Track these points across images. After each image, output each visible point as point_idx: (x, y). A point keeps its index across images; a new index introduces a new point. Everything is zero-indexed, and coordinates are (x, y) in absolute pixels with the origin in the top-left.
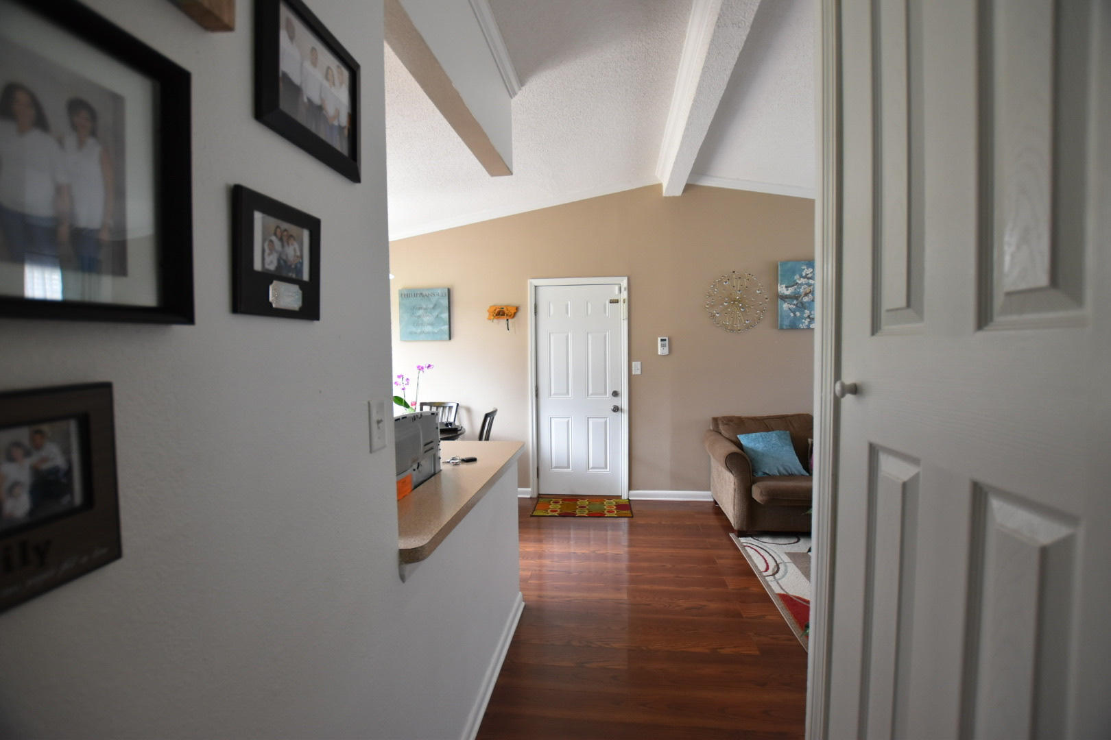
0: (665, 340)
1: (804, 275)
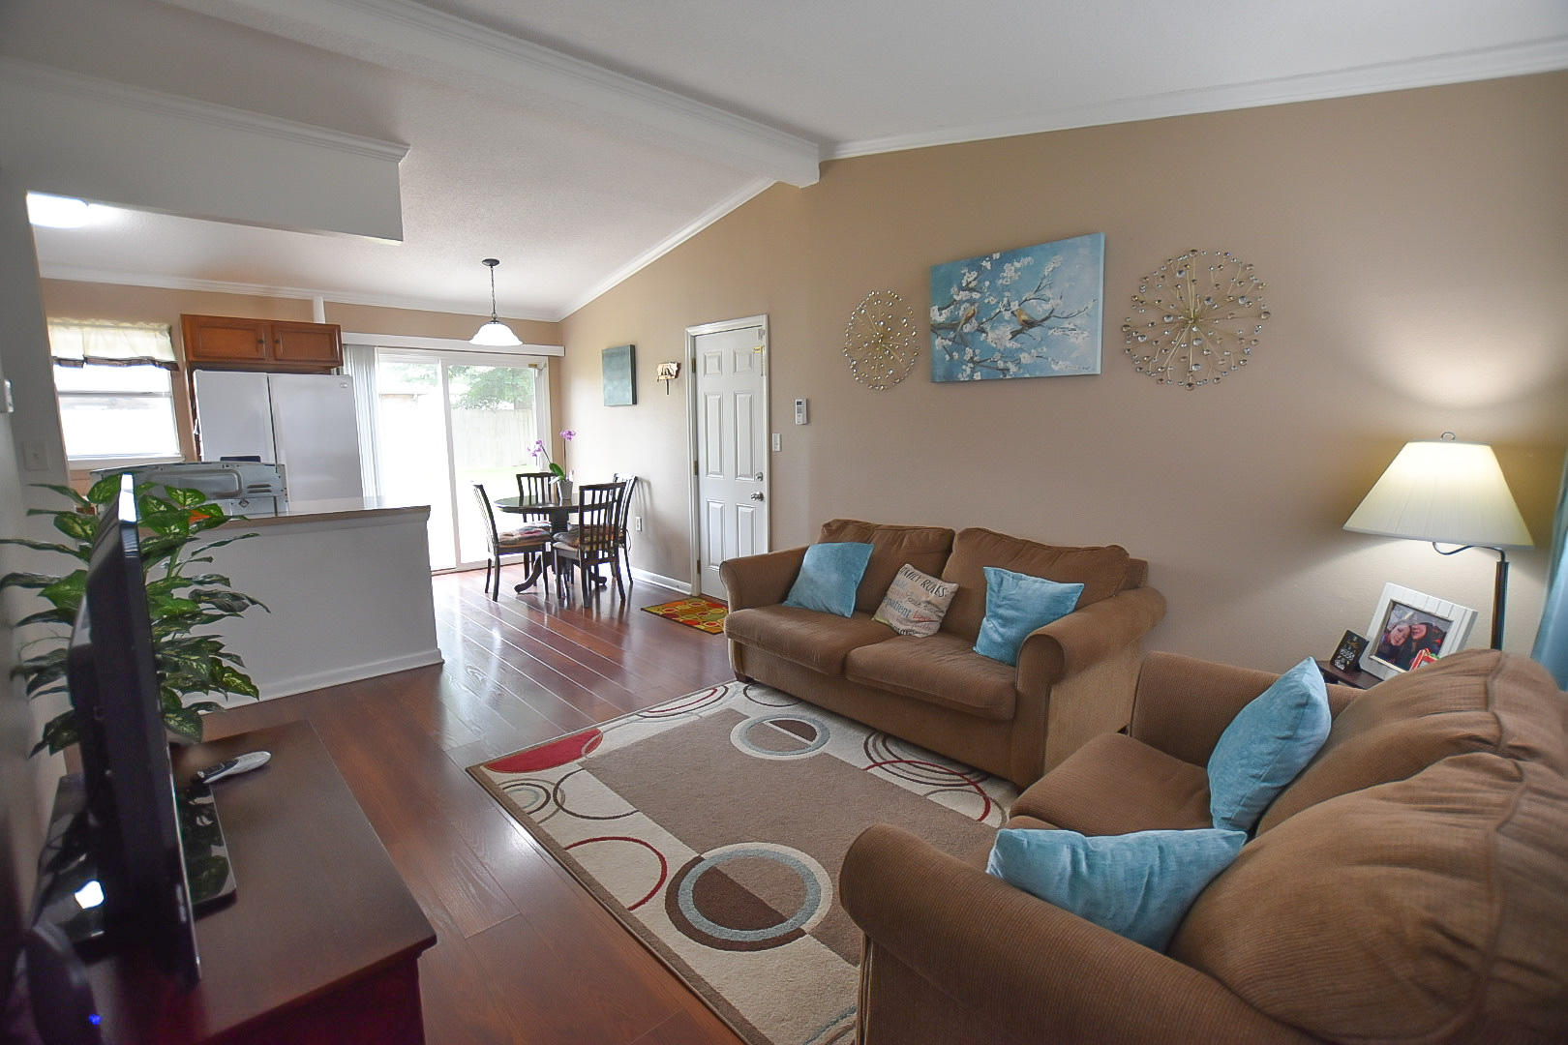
0: (801, 403)
1: (964, 285)
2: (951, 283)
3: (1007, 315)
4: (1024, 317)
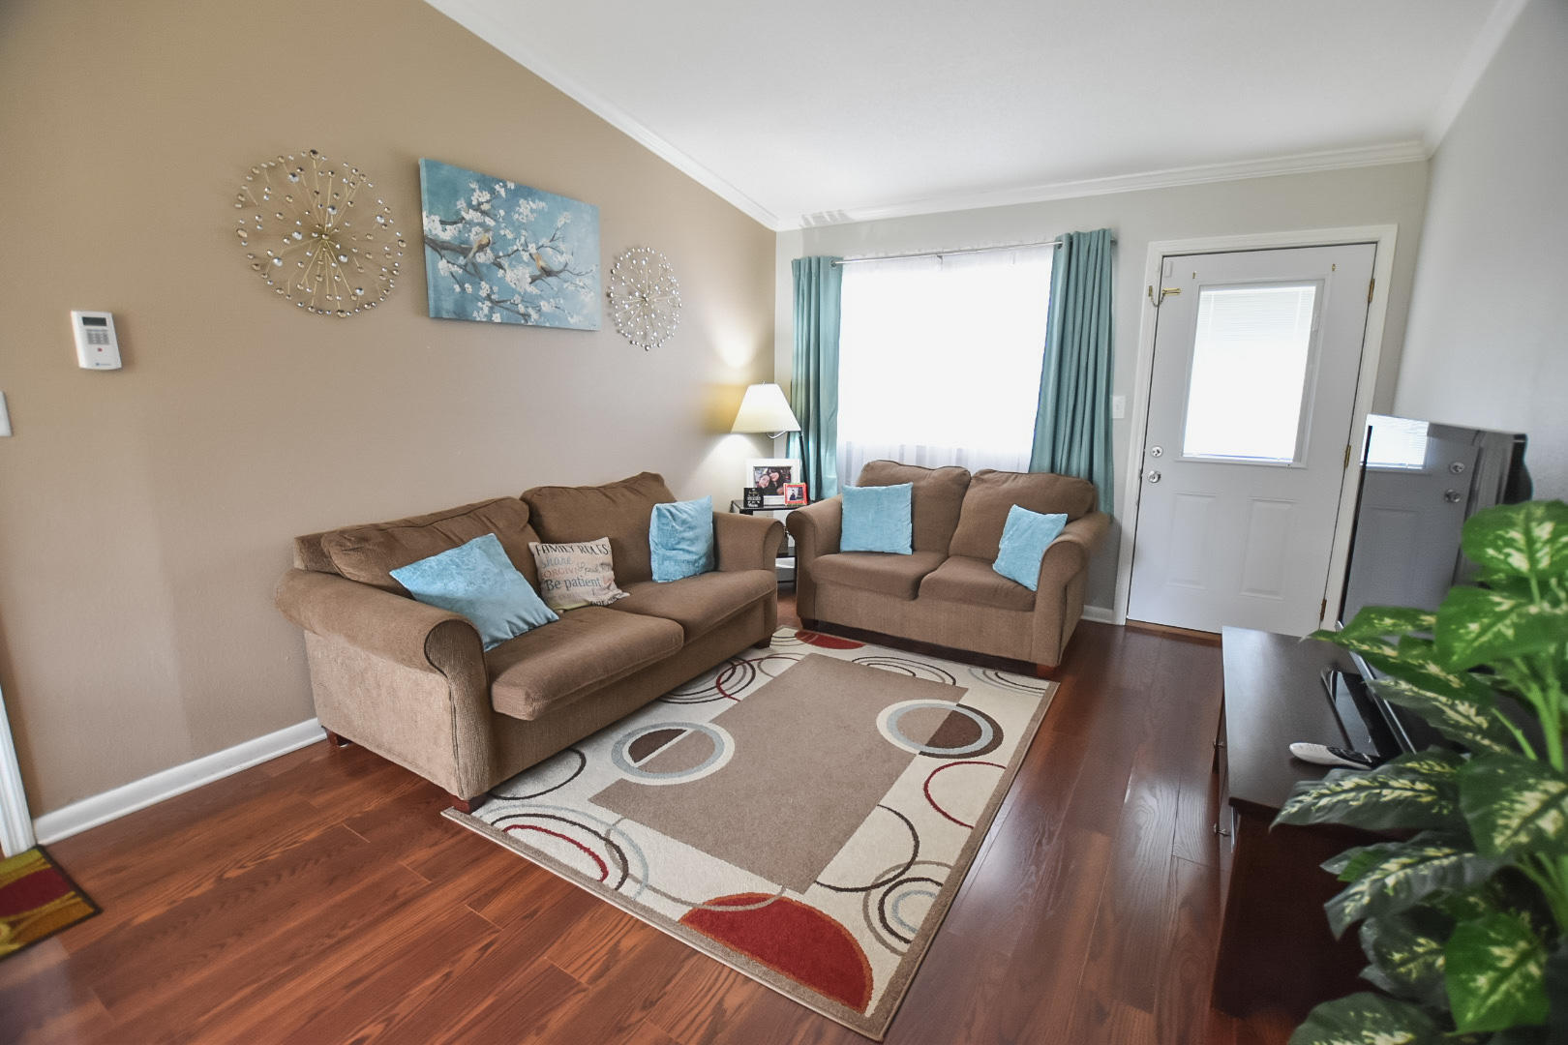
0: (102, 322)
1: (474, 203)
2: (455, 194)
3: (525, 256)
4: (542, 263)
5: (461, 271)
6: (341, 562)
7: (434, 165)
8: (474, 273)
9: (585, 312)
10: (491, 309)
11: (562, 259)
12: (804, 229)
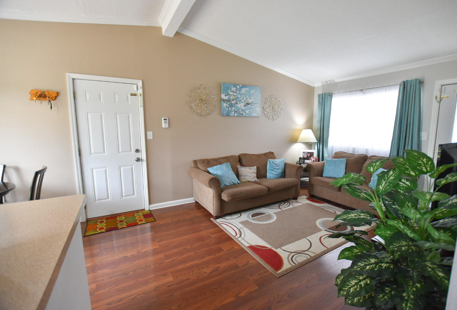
0: (166, 119)
1: (232, 90)
2: (228, 89)
3: (243, 101)
4: (247, 102)
5: (228, 105)
6: (200, 166)
7: (224, 84)
8: (231, 105)
9: (257, 112)
10: (235, 113)
11: (252, 101)
12: (322, 86)
